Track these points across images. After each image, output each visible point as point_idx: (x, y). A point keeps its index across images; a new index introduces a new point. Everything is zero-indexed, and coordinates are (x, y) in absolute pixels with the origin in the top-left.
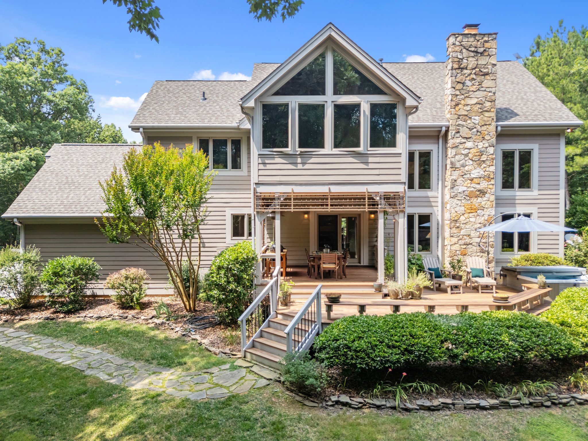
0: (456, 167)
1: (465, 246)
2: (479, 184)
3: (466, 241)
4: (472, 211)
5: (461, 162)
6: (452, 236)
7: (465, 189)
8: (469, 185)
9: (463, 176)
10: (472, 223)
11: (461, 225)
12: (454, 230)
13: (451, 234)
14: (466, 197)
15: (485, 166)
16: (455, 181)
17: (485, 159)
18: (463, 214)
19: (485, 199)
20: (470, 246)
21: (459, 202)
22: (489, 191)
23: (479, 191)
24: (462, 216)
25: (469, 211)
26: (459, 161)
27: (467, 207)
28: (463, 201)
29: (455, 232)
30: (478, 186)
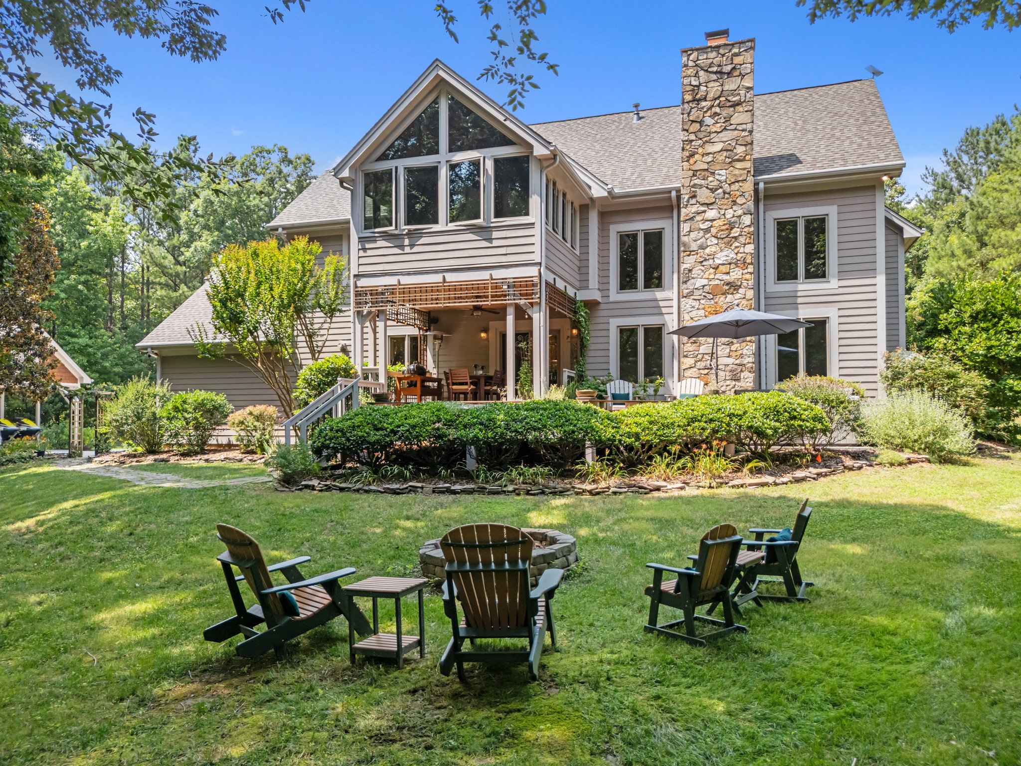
0: (691, 249)
1: (706, 371)
2: (728, 273)
5: (699, 242)
6: (687, 356)
7: (705, 282)
9: (702, 262)
13: (684, 352)
14: (707, 295)
15: (737, 244)
17: (737, 235)
19: (738, 296)
21: (696, 304)
22: (745, 284)
23: (727, 284)
26: (695, 241)
27: (709, 310)
29: (691, 349)
30: (726, 277)
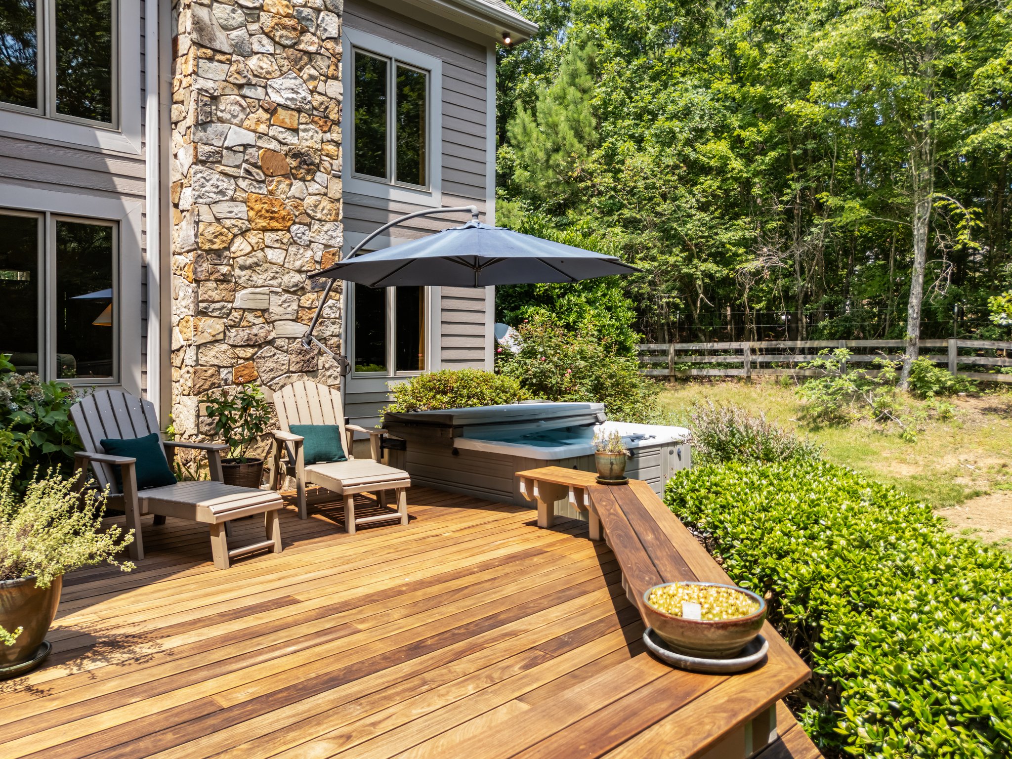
0: (217, 45)
1: (249, 352)
2: (296, 131)
3: (255, 330)
4: (274, 224)
5: (234, 34)
6: (203, 313)
7: (250, 138)
8: (262, 128)
9: (240, 87)
10: (275, 268)
11: (237, 272)
12: (211, 290)
13: (197, 303)
14: (254, 170)
15: (313, 72)
16: (214, 99)
17: (312, 49)
18: (244, 233)
19: (314, 187)
20: (267, 351)
21: (230, 186)
22: (327, 164)
23: (295, 156)
24: (239, 241)
25: (263, 223)
26: (225, 28)
27: (258, 207)
28: (243, 184)
29: (215, 295)
30: (291, 139)
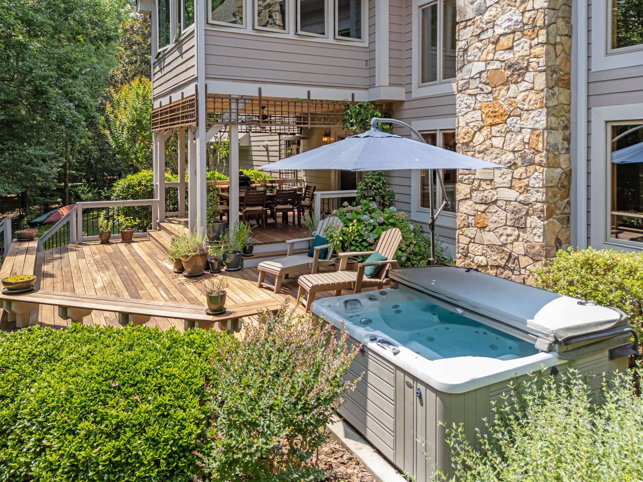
1: (483, 207)
3: (486, 193)
4: (497, 120)
7: (483, 66)
8: (490, 56)
9: (479, 35)
10: (497, 151)
11: (477, 155)
13: (459, 175)
14: (484, 87)
16: (465, 50)
18: (480, 129)
19: (524, 86)
20: (493, 208)
22: (533, 64)
23: (510, 67)
24: (478, 135)
25: (490, 121)
27: (486, 111)
28: (479, 98)
30: (508, 56)
